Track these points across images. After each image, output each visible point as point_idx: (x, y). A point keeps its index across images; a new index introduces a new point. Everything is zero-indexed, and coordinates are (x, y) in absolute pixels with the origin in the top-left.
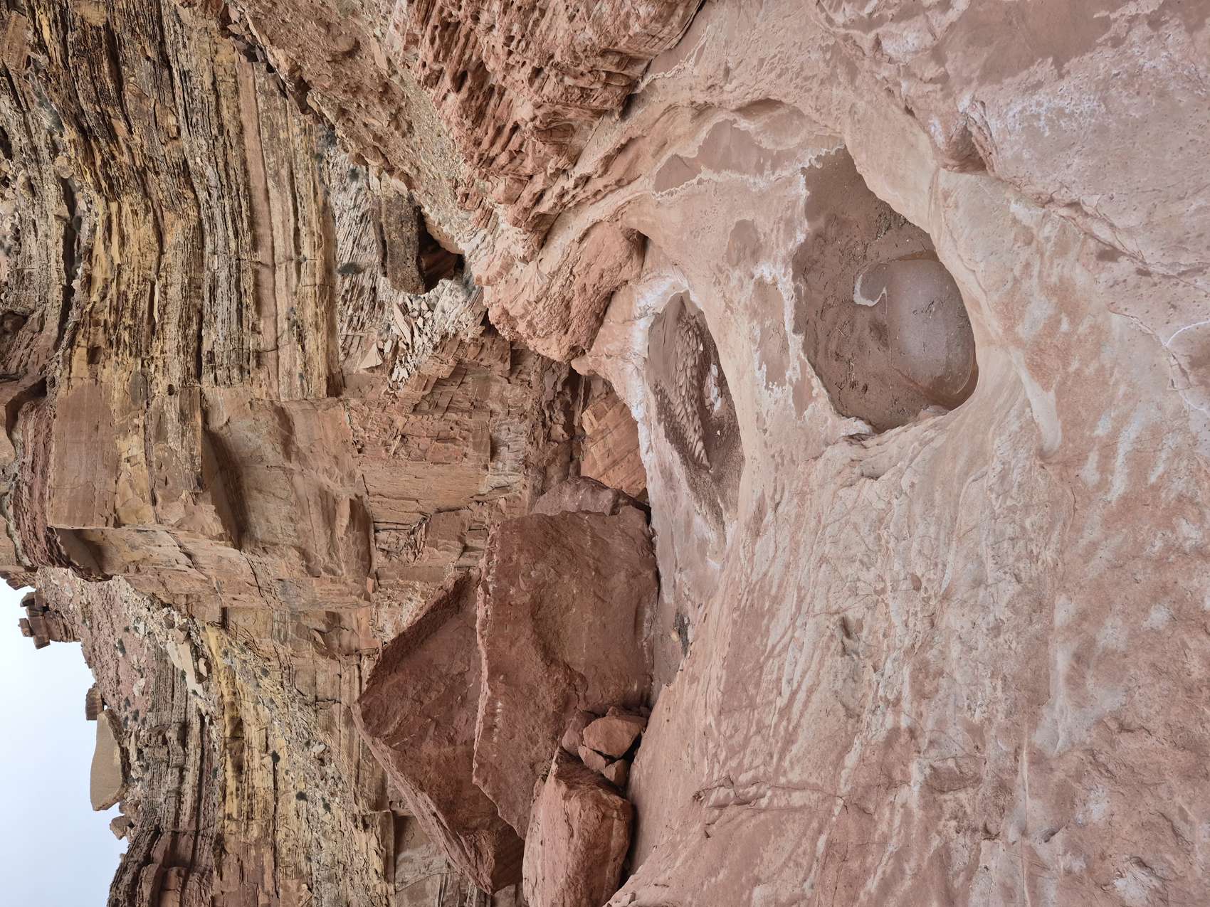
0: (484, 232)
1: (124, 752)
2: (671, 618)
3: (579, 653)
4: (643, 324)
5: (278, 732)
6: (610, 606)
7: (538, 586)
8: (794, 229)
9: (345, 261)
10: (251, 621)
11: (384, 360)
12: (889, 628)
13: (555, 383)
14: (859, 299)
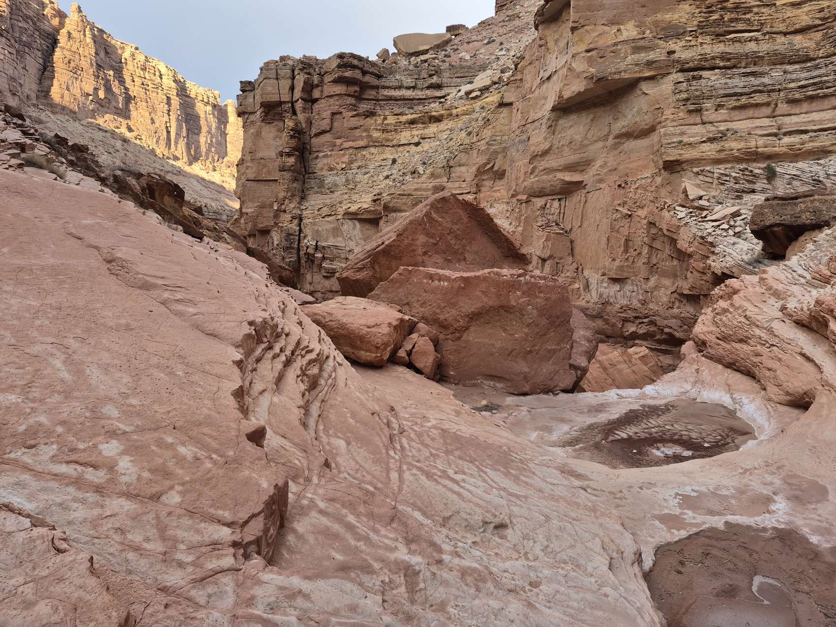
0: (809, 277)
1: (425, 52)
2: (496, 401)
3: (475, 336)
4: (726, 400)
5: (433, 144)
6: (506, 360)
7: (521, 311)
8: (822, 535)
9: (778, 169)
10: (503, 121)
11: (693, 200)
12: (502, 558)
13: (671, 328)
14: (758, 580)
